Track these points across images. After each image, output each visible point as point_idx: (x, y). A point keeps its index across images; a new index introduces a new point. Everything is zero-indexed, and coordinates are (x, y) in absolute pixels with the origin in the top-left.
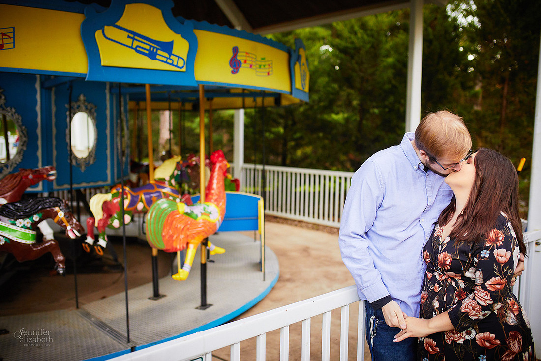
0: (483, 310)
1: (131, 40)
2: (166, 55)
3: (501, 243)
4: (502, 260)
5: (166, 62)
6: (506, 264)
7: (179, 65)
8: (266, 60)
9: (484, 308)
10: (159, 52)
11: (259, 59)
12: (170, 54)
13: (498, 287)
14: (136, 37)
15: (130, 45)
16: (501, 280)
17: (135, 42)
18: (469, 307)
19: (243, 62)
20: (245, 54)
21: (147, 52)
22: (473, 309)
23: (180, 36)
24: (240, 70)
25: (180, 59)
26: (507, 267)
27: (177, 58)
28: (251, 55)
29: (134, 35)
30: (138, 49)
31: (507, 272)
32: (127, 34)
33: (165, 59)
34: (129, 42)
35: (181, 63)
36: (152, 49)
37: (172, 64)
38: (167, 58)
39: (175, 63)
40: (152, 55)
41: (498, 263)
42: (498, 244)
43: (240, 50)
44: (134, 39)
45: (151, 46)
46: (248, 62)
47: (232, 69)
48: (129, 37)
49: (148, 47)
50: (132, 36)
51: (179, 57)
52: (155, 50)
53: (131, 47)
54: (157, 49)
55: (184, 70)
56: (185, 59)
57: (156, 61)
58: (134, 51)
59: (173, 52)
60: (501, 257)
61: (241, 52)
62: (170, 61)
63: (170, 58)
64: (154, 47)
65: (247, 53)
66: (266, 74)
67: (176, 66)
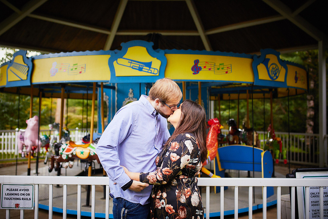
0: (157, 182)
1: (130, 63)
2: (148, 68)
3: (176, 150)
4: (174, 159)
5: (148, 72)
6: (175, 162)
7: (155, 73)
8: (224, 65)
9: (158, 181)
10: (144, 67)
11: (217, 64)
12: (150, 67)
13: (168, 173)
14: (132, 62)
15: (129, 66)
16: (170, 170)
17: (132, 64)
18: (151, 177)
19: (202, 67)
20: (205, 63)
21: (138, 68)
22: (153, 179)
23: (155, 59)
24: (200, 72)
25: (155, 70)
26: (175, 164)
27: (154, 69)
28: (209, 63)
29: (131, 61)
30: (133, 67)
31: (174, 167)
32: (128, 61)
33: (147, 71)
34: (129, 64)
35: (156, 72)
36: (140, 66)
37: (151, 73)
38: (148, 70)
39: (152, 72)
40: (140, 69)
41: (171, 161)
42: (174, 150)
43: (200, 61)
44: (131, 63)
45: (140, 65)
46: (207, 67)
47: (193, 72)
48: (129, 62)
49: (138, 66)
50: (130, 61)
51: (155, 69)
52: (142, 67)
53: (130, 67)
54: (143, 66)
55: (158, 75)
56: (159, 70)
57: (142, 72)
58: (131, 68)
59: (152, 67)
60: (173, 157)
61: (201, 62)
62: (150, 71)
63: (150, 70)
64: (141, 66)
65: (206, 62)
66: (225, 73)
67: (154, 73)
